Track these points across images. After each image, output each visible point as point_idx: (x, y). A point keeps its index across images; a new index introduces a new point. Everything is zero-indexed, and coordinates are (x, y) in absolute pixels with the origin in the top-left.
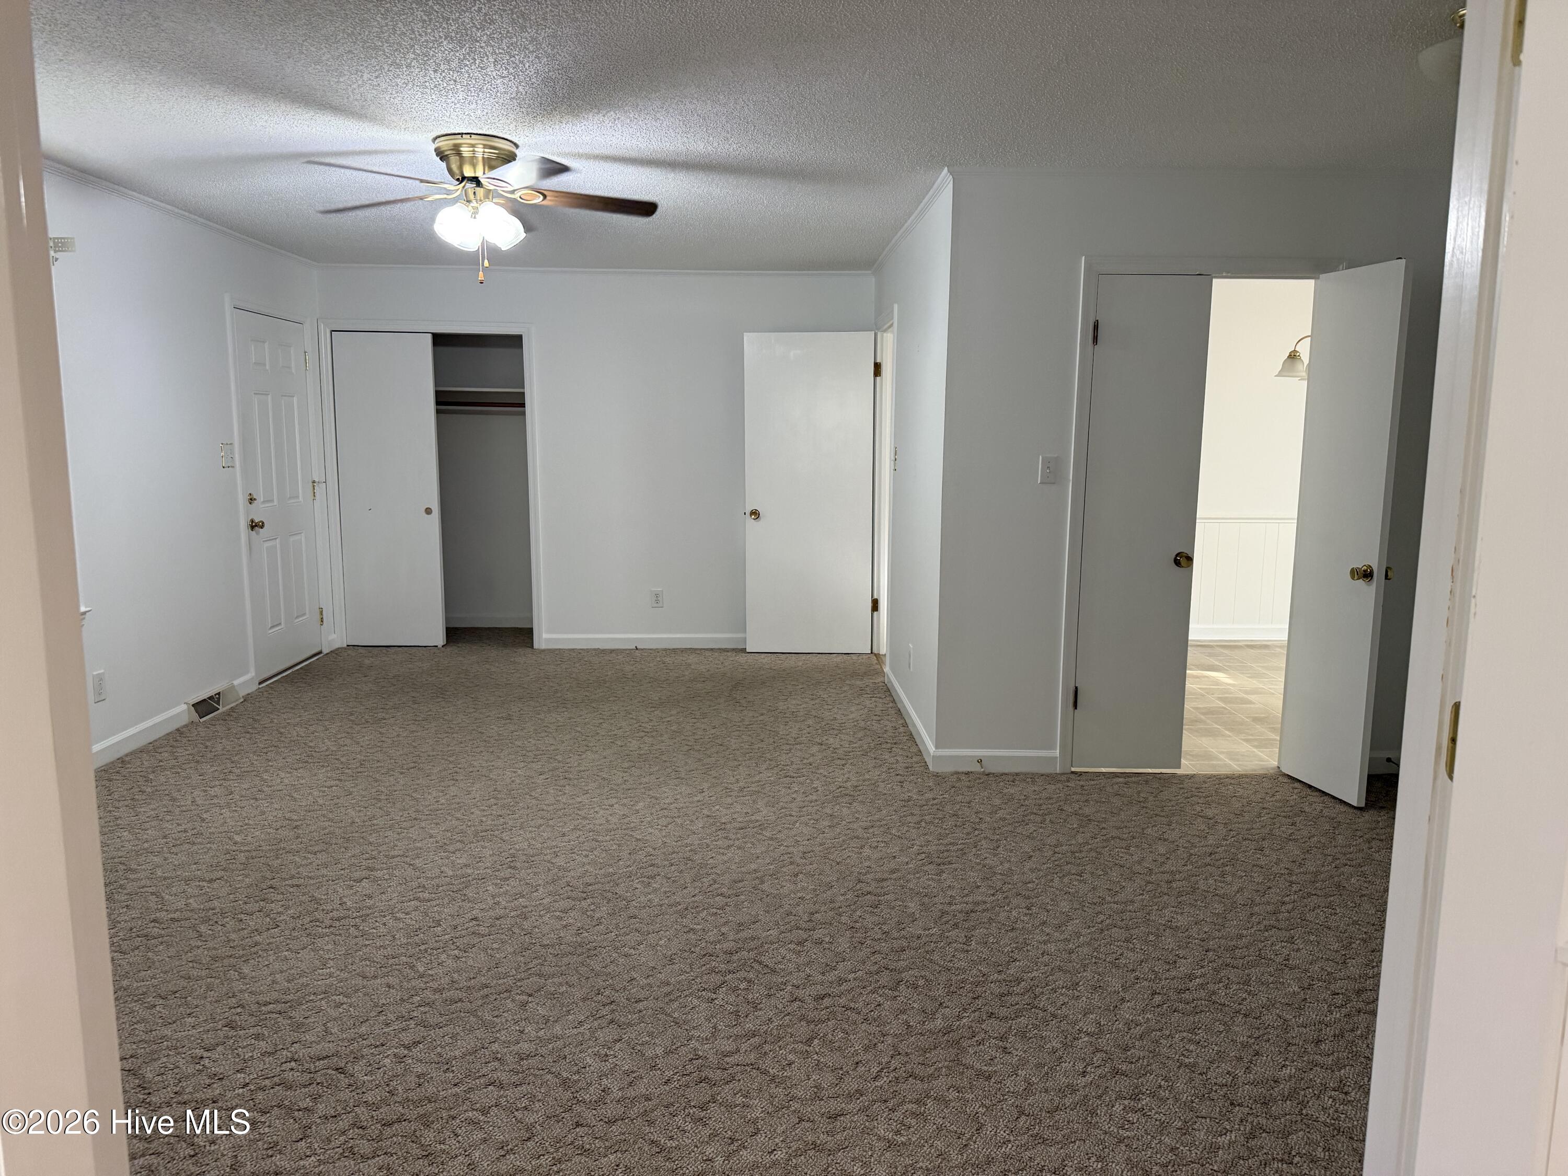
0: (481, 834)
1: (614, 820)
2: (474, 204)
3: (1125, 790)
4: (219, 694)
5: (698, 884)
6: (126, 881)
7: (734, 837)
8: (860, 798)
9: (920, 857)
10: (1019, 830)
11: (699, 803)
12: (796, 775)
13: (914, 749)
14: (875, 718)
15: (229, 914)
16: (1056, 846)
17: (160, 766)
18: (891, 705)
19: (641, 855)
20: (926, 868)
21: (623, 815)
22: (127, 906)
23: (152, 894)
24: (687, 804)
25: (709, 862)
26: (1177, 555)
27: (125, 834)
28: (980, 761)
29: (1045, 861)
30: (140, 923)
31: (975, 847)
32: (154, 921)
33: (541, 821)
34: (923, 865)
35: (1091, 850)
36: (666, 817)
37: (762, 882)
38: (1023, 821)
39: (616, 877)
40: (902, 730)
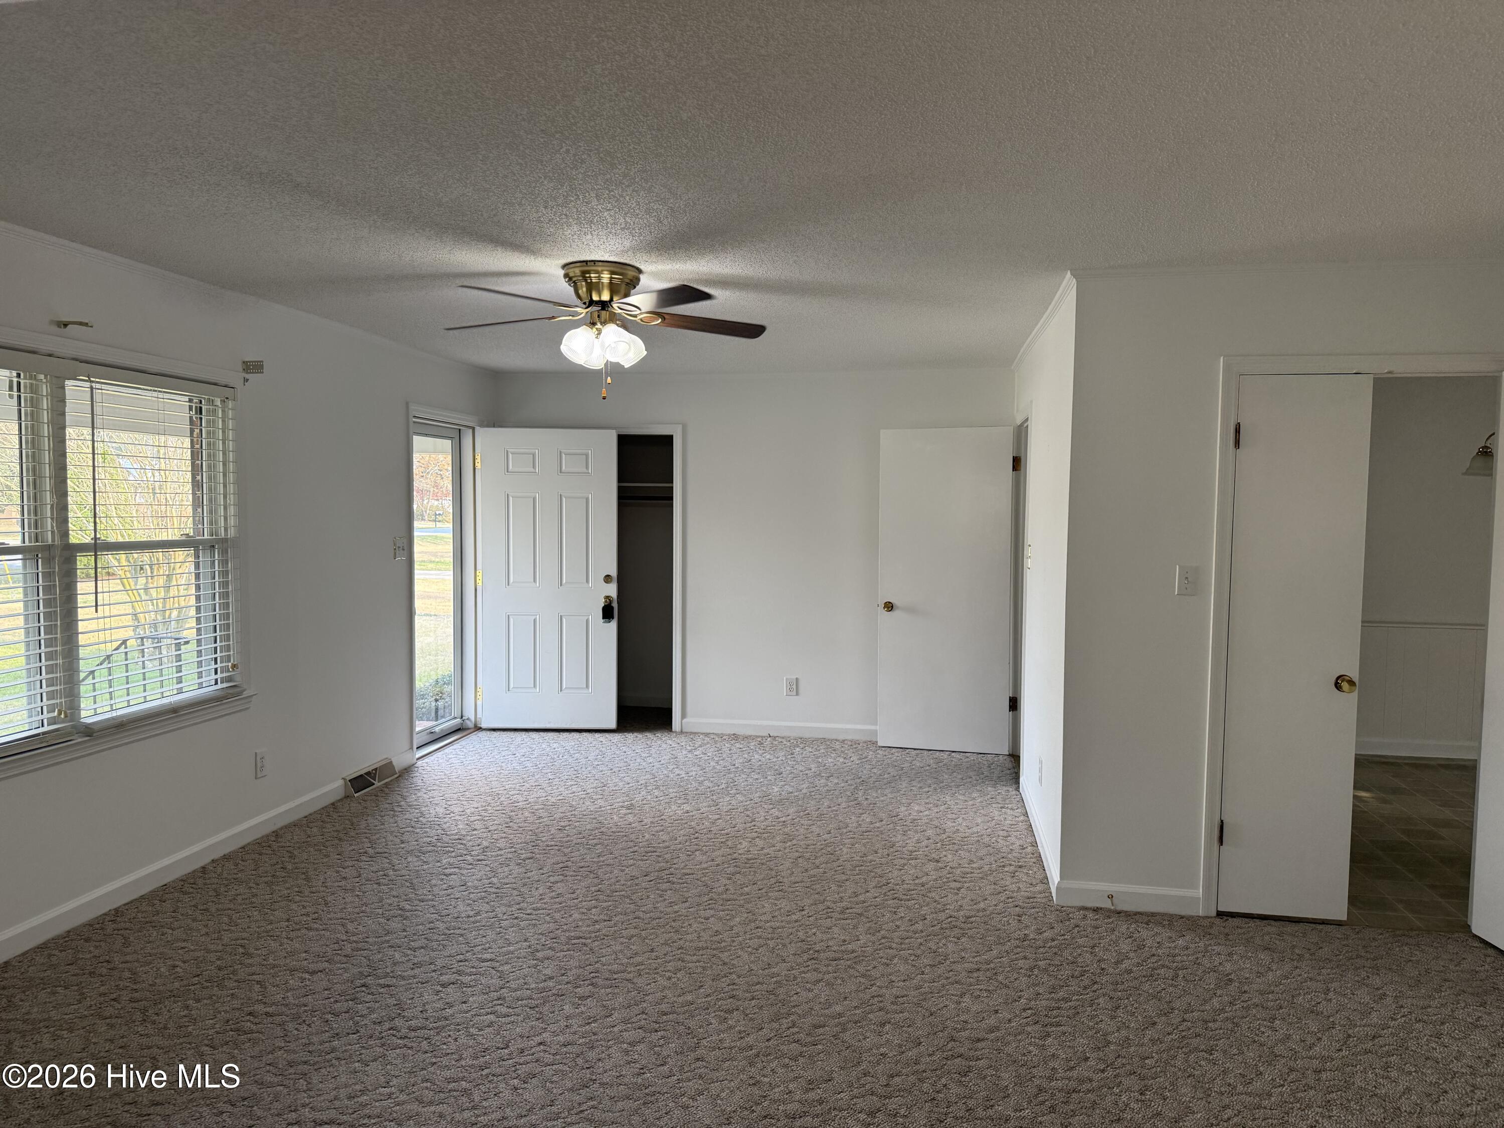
0: (573, 941)
1: (705, 936)
2: (599, 326)
3: (1277, 942)
4: (376, 769)
5: (775, 1025)
6: (240, 966)
7: (825, 969)
8: (970, 932)
9: (1024, 1015)
10: (1146, 987)
11: (797, 924)
12: (905, 897)
13: (1039, 876)
14: (1001, 833)
15: (318, 1013)
16: (1186, 1012)
17: (307, 842)
18: (1022, 818)
19: (723, 983)
20: (1029, 1029)
21: (717, 931)
22: (232, 994)
23: (258, 982)
24: (783, 924)
25: (792, 999)
26: (1338, 678)
27: (255, 913)
28: (1111, 897)
29: (1170, 1029)
30: (237, 1014)
31: (1091, 1006)
32: (250, 1014)
33: (633, 932)
34: (1027, 1024)
35: (1227, 1019)
36: (759, 937)
37: (844, 1030)
38: (1151, 976)
39: (692, 1007)
40: (1030, 849)
